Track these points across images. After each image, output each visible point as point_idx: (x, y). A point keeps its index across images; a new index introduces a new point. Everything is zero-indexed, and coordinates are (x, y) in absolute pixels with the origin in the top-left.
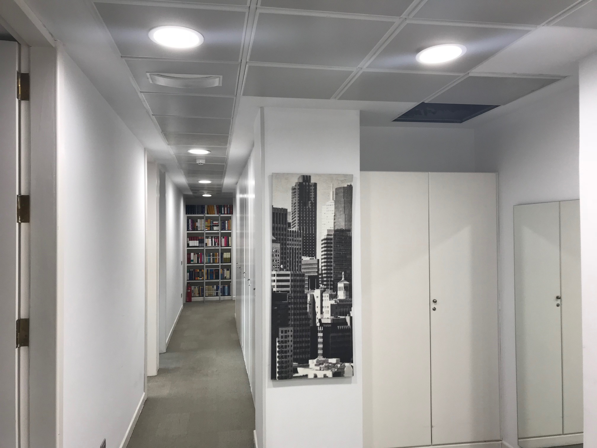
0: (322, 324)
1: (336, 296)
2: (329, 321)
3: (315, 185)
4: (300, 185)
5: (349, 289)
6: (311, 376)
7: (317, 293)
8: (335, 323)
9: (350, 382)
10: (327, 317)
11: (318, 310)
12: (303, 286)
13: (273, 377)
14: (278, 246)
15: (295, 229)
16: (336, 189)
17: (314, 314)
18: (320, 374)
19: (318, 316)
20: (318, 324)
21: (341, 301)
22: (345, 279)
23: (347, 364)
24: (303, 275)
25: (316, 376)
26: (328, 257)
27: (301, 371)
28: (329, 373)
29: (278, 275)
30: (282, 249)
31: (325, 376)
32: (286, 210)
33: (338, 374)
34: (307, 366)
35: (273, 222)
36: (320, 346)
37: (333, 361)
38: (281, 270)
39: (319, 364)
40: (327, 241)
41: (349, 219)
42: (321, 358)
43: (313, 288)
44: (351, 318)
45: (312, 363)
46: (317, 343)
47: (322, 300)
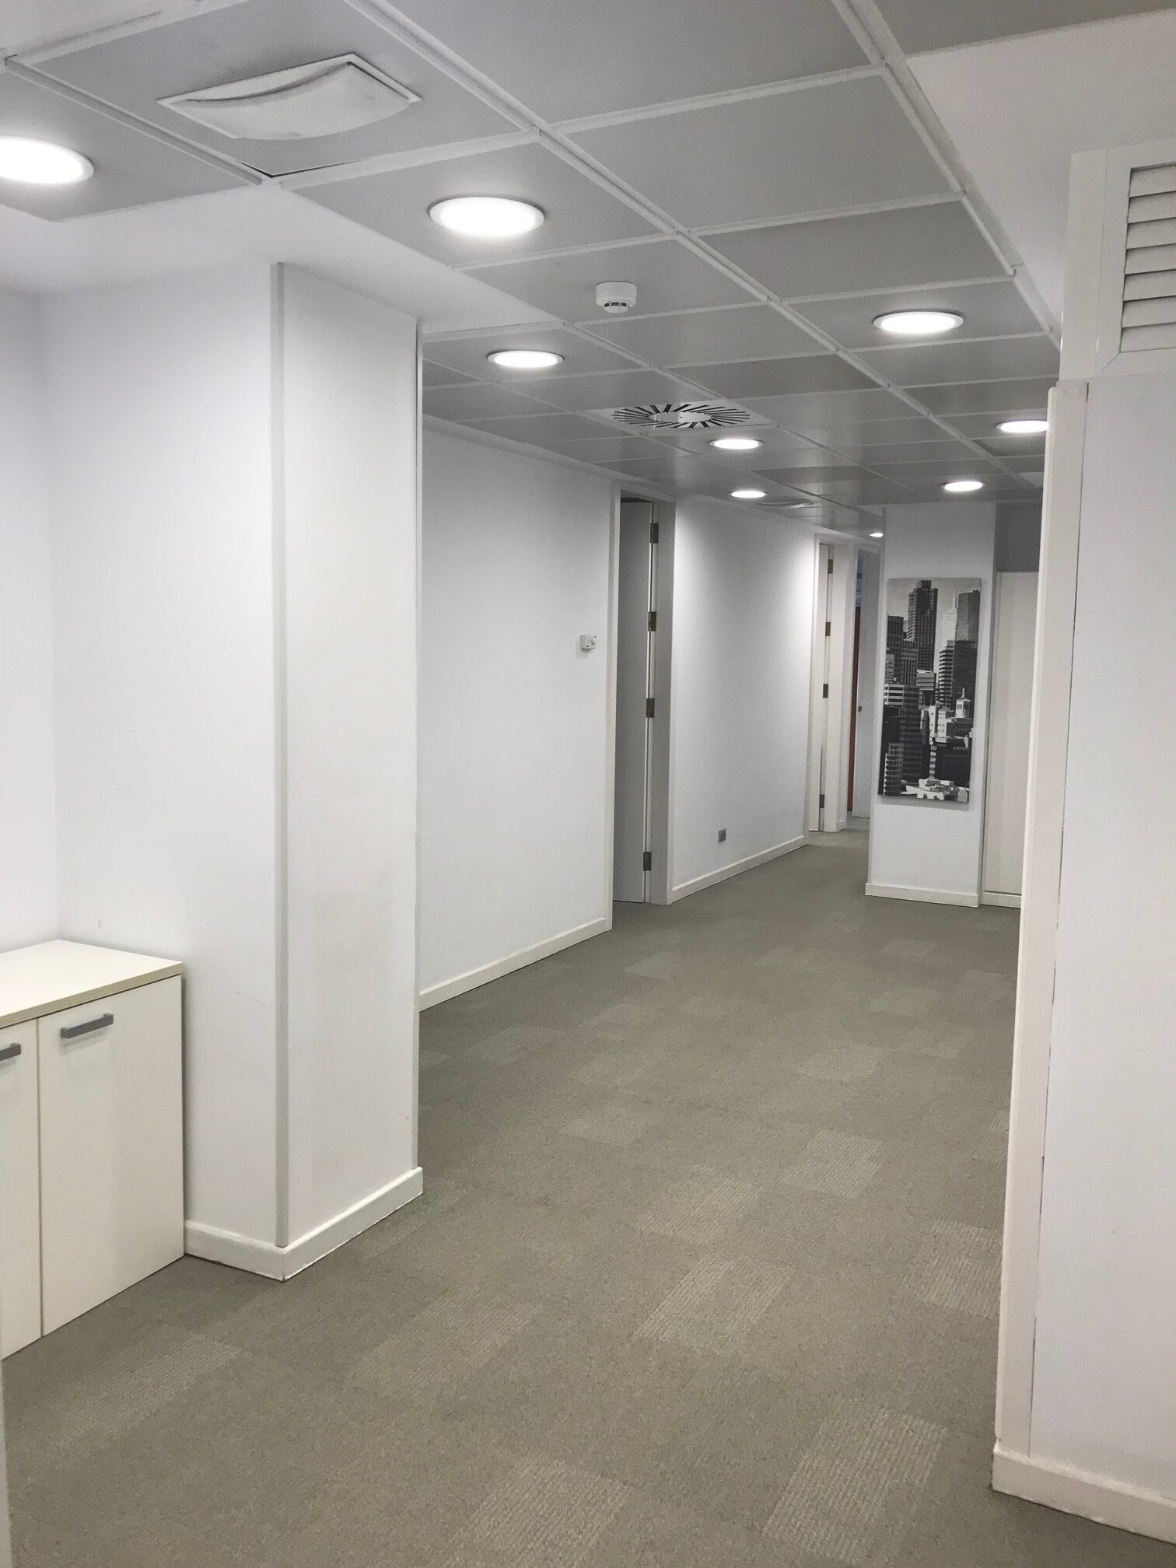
0: (935, 743)
1: (954, 714)
2: (944, 741)
3: (936, 590)
4: (919, 590)
5: (970, 708)
6: (920, 796)
7: (932, 709)
8: (950, 744)
9: (967, 810)
10: (942, 736)
11: (932, 728)
12: (917, 701)
13: (880, 792)
14: (892, 657)
15: (911, 639)
16: (960, 595)
17: (928, 731)
18: (931, 796)
19: (932, 734)
20: (932, 743)
21: (958, 719)
22: (966, 697)
23: (961, 788)
24: (917, 690)
25: (925, 797)
26: (946, 672)
27: (910, 790)
28: (941, 796)
29: (891, 688)
30: (896, 660)
31: (936, 798)
32: (903, 618)
33: (951, 798)
34: (917, 785)
35: (888, 632)
36: (933, 766)
37: (946, 783)
38: (894, 683)
39: (929, 784)
40: (947, 654)
41: (975, 629)
42: (932, 779)
43: (928, 704)
44: (970, 740)
45: (922, 782)
46: (929, 763)
47: (937, 718)
